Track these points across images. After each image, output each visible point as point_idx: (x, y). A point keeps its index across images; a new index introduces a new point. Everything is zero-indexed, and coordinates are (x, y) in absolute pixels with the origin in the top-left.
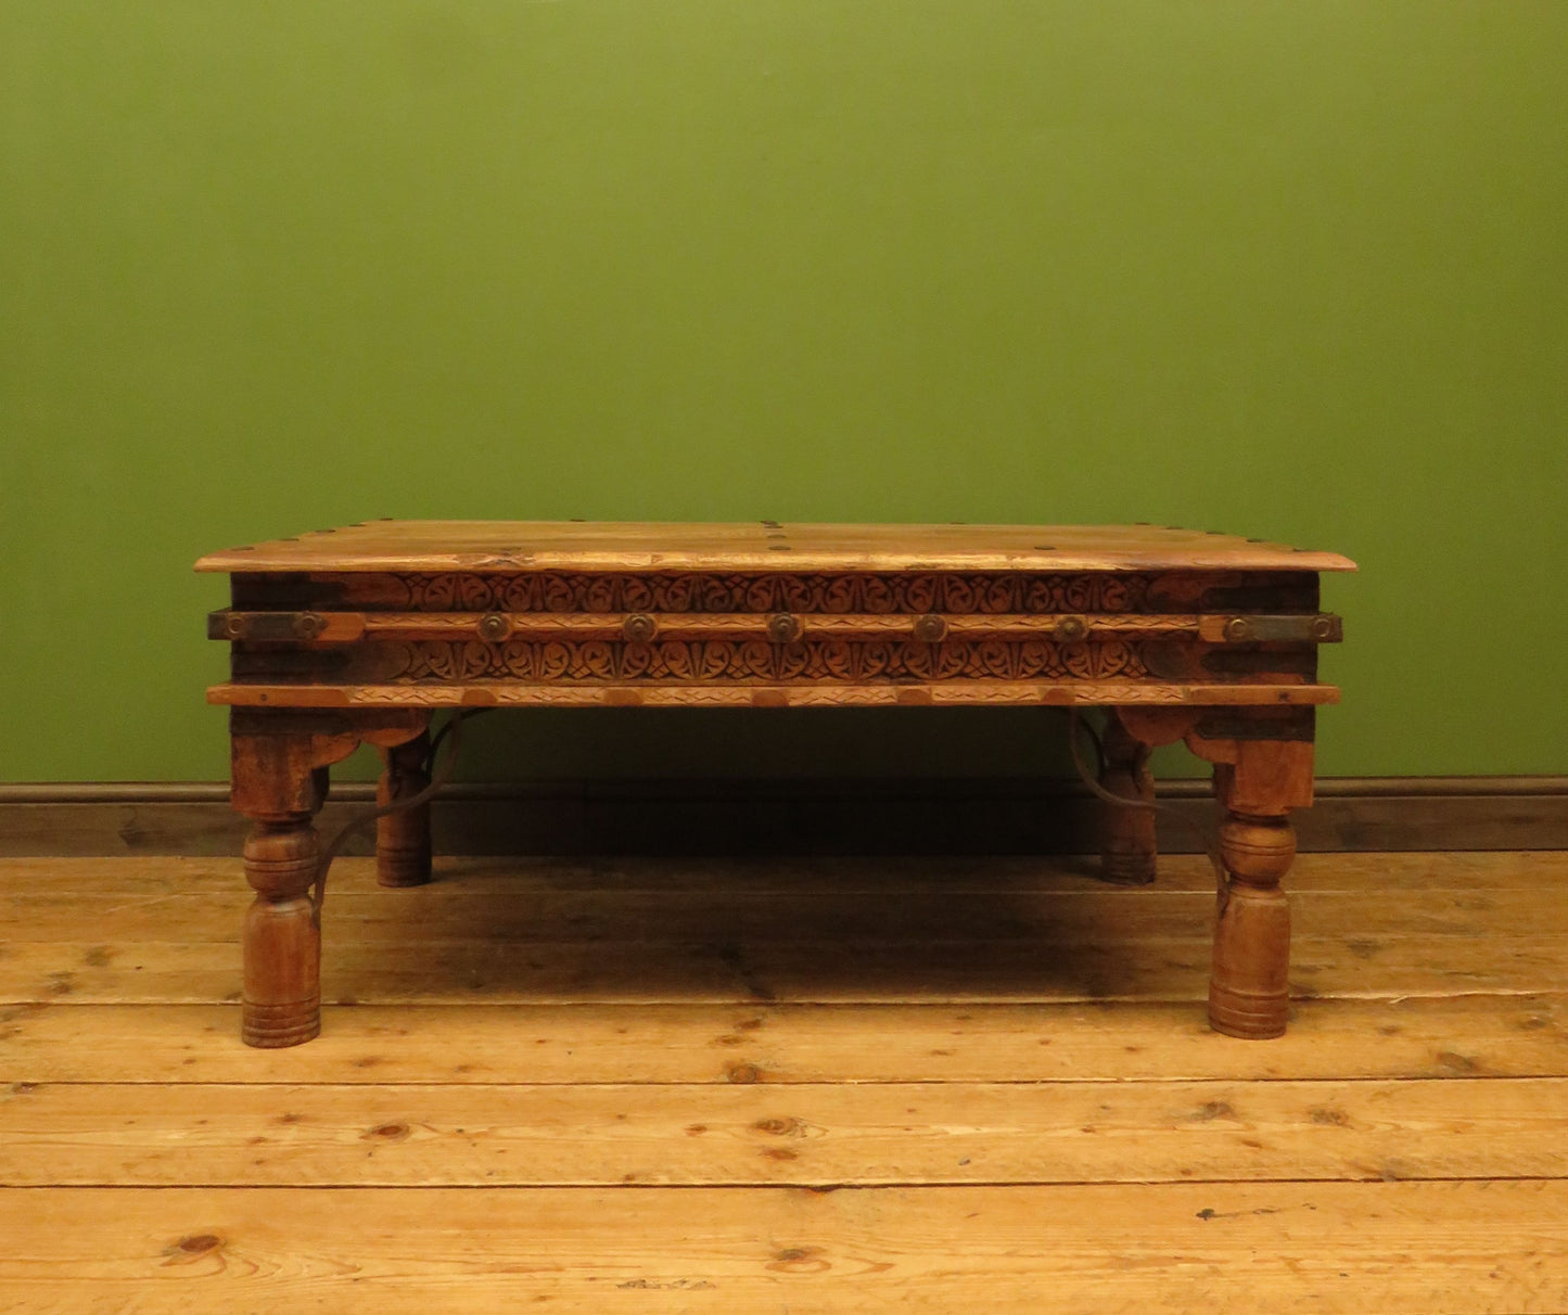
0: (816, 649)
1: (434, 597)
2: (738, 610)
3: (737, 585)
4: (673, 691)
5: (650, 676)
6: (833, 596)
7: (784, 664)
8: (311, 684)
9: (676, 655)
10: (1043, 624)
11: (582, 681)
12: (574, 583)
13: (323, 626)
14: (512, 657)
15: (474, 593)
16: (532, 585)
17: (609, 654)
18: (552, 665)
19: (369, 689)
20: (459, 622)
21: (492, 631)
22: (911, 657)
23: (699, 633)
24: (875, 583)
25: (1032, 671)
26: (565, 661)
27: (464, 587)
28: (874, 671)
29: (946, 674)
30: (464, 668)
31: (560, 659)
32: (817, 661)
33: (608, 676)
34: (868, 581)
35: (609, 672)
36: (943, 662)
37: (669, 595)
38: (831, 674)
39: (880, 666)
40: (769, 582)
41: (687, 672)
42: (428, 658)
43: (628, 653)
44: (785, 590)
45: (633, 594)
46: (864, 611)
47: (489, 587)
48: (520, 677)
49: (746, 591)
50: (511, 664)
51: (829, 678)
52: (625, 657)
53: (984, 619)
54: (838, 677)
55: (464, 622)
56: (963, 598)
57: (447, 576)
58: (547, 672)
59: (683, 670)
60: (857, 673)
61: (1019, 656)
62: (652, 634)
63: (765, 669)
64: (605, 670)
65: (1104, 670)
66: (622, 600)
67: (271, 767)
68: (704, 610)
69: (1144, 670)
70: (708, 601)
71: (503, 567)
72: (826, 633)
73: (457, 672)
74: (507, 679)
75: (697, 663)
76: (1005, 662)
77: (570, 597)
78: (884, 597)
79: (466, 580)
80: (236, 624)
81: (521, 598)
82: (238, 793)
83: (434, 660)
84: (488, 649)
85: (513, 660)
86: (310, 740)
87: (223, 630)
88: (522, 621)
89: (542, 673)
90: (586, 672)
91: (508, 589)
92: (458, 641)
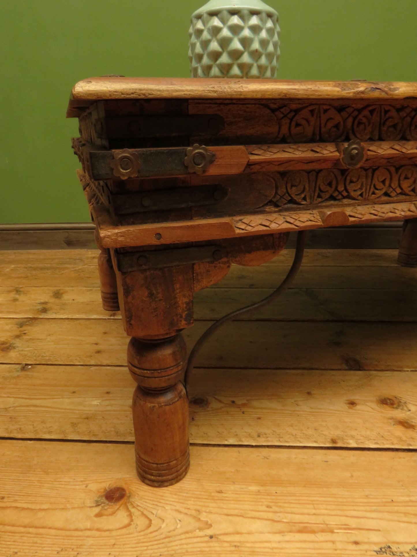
1: (300, 128)
8: (191, 218)
11: (395, 198)
13: (212, 160)
14: (351, 182)
15: (330, 125)
16: (375, 114)
18: (378, 187)
19: (247, 219)
20: (325, 152)
21: (352, 157)
26: (387, 183)
27: (324, 117)
30: (316, 194)
31: (383, 182)
33: (412, 193)
35: (413, 190)
42: (289, 185)
47: (343, 119)
48: (354, 199)
50: (351, 187)
55: (329, 152)
57: (310, 108)
58: (374, 193)
64: (412, 188)
67: (160, 296)
71: (376, 94)
73: (311, 198)
74: (346, 201)
79: (325, 111)
80: (125, 162)
81: (365, 129)
82: (133, 322)
83: (294, 188)
84: (335, 176)
85: (352, 184)
86: (193, 268)
87: (112, 170)
88: (371, 148)
89: (371, 192)
90: (399, 190)
91: (356, 122)
92: (314, 170)
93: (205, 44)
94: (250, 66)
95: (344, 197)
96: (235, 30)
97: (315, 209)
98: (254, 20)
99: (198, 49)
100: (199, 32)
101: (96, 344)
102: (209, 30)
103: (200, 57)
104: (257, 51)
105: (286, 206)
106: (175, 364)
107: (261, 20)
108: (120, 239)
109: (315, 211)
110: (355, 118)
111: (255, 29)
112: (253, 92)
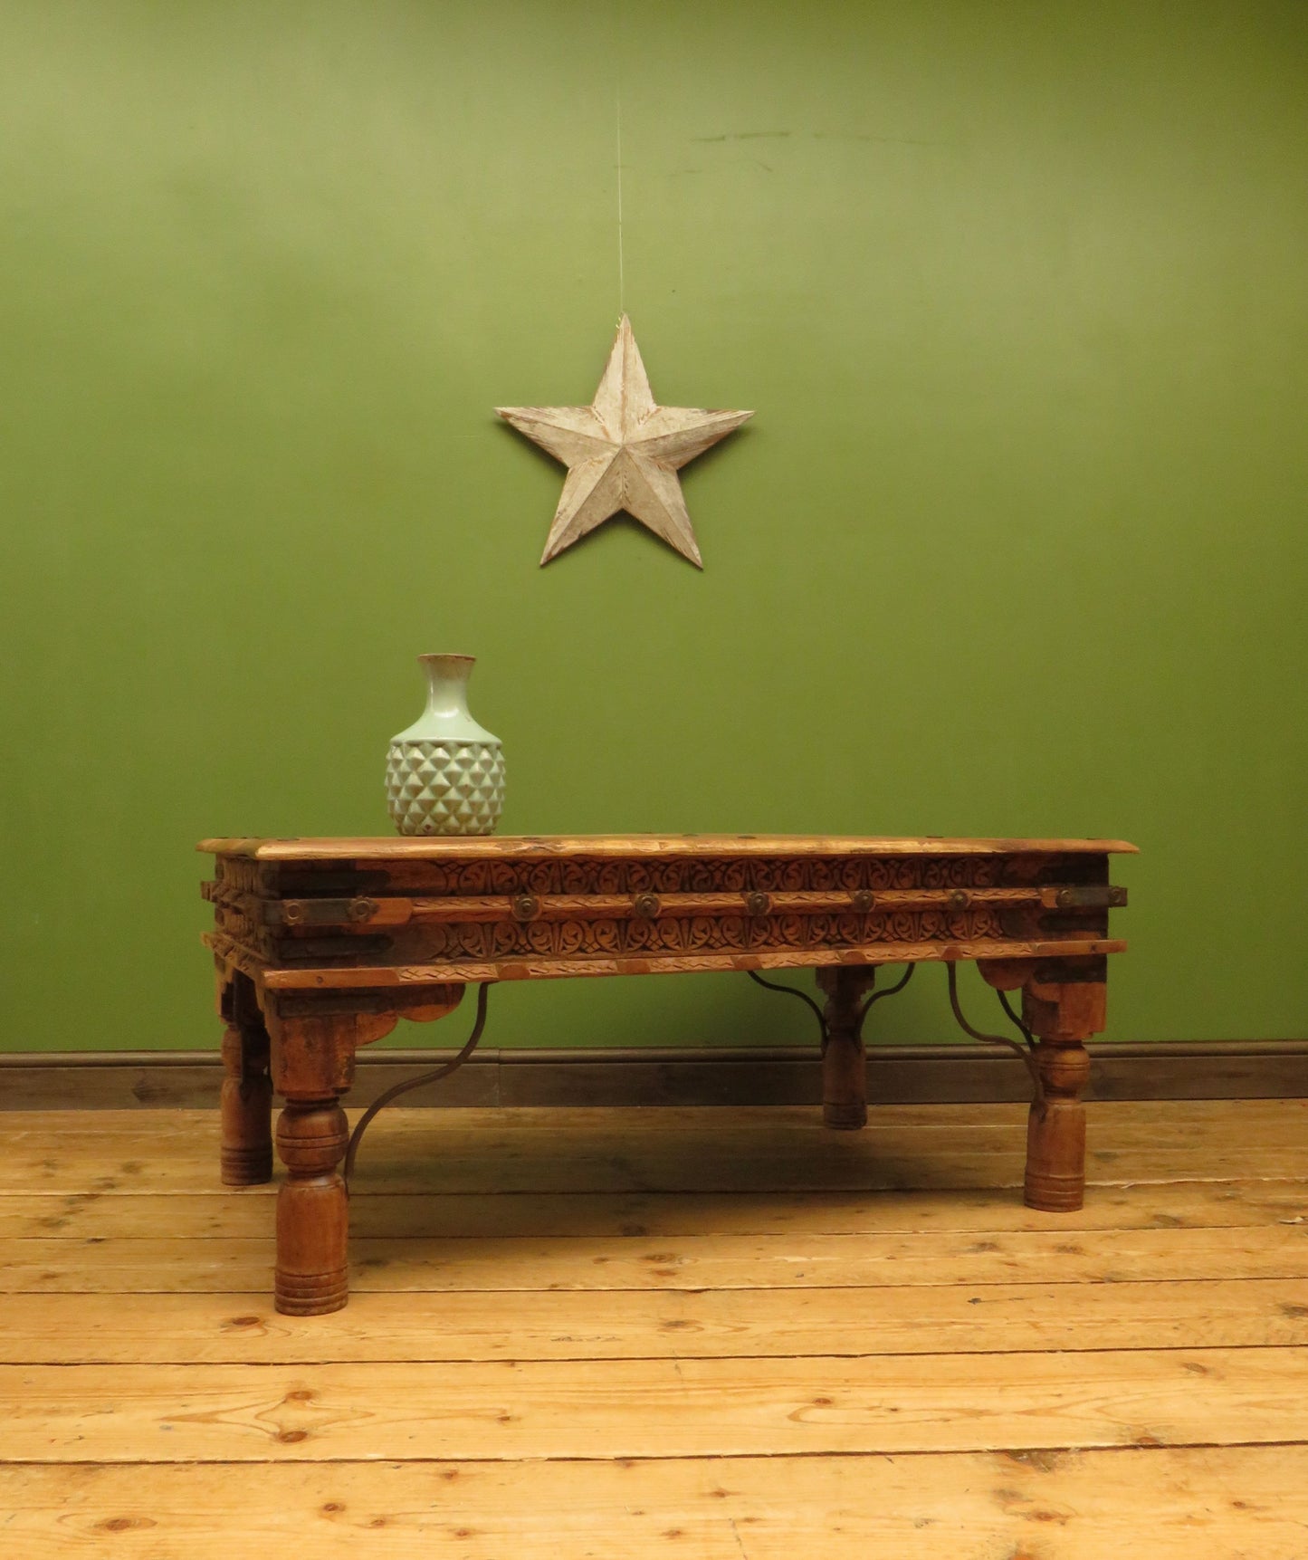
0: (777, 921)
1: (469, 883)
2: (718, 890)
3: (718, 868)
4: (670, 960)
5: (649, 949)
6: (789, 877)
7: (752, 935)
9: (670, 931)
10: (939, 896)
11: (594, 954)
12: (587, 868)
13: (375, 910)
14: (534, 935)
15: (503, 879)
16: (553, 870)
17: (616, 931)
18: (568, 942)
19: (413, 969)
20: (495, 905)
21: (525, 910)
22: (845, 926)
23: (692, 909)
24: (820, 866)
25: (927, 935)
26: (580, 937)
27: (495, 873)
28: (818, 939)
29: (869, 939)
30: (494, 947)
31: (575, 936)
32: (776, 932)
33: (614, 950)
34: (814, 864)
35: (616, 946)
36: (867, 930)
37: (664, 878)
38: (786, 942)
39: (822, 934)
40: (741, 866)
41: (678, 944)
42: (461, 936)
43: (631, 930)
44: (753, 872)
45: (636, 877)
46: (812, 889)
47: (516, 873)
48: (540, 954)
49: (724, 873)
50: (535, 941)
51: (785, 946)
52: (629, 932)
53: (898, 893)
54: (792, 945)
55: (500, 904)
56: (881, 877)
57: (479, 864)
58: (564, 948)
59: (675, 943)
60: (806, 942)
61: (919, 926)
62: (657, 911)
63: (737, 939)
64: (613, 944)
65: (976, 933)
66: (626, 881)
67: (319, 1046)
68: (692, 890)
69: (1001, 932)
70: (694, 883)
71: (540, 853)
72: (789, 907)
73: (488, 951)
74: (531, 956)
75: (686, 937)
76: (909, 928)
77: (584, 881)
78: (825, 877)
79: (496, 866)
80: (293, 911)
81: (543, 883)
82: (288, 1074)
83: (467, 940)
84: (515, 930)
85: (536, 939)
86: (355, 1019)
87: (281, 917)
88: (549, 902)
89: (560, 948)
90: (597, 946)
91: (533, 875)
92: (489, 923)
93: (404, 776)
94: (459, 804)
95: (530, 952)
96: (439, 763)
97: (492, 962)
98: (464, 753)
99: (396, 781)
100: (397, 762)
101: (212, 1218)
102: (408, 761)
103: (397, 790)
104: (466, 786)
105: (459, 958)
106: (331, 1133)
107: (473, 752)
108: (282, 980)
109: (492, 965)
110: (530, 873)
111: (464, 763)
112: (412, 853)
